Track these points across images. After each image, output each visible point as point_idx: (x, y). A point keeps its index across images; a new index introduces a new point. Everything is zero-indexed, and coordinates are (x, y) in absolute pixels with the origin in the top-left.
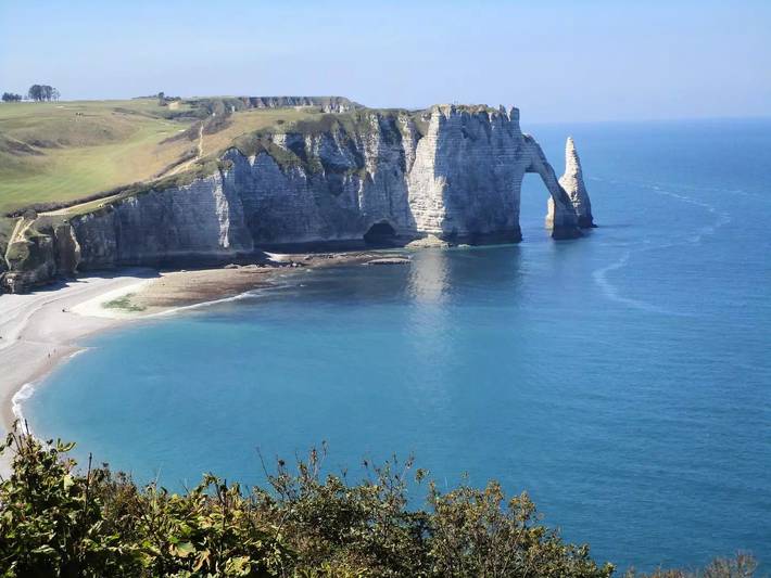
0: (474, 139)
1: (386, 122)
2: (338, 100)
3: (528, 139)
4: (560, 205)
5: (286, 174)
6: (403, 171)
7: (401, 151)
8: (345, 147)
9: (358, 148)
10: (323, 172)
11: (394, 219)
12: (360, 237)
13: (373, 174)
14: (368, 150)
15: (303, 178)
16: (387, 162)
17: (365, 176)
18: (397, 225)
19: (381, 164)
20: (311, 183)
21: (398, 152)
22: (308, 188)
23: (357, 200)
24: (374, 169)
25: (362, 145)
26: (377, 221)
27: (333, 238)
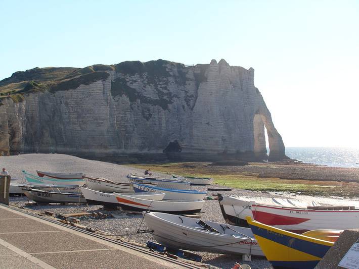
0: (234, 86)
5: (116, 99)
6: (188, 105)
7: (186, 92)
8: (151, 84)
9: (159, 86)
10: (139, 100)
11: (182, 140)
12: (161, 151)
13: (170, 106)
14: (166, 88)
15: (128, 103)
16: (178, 98)
17: (165, 107)
18: (183, 144)
19: (175, 99)
20: (132, 108)
21: (184, 92)
22: (131, 112)
23: (160, 123)
24: (171, 103)
25: (161, 85)
26: (172, 141)
27: (145, 151)
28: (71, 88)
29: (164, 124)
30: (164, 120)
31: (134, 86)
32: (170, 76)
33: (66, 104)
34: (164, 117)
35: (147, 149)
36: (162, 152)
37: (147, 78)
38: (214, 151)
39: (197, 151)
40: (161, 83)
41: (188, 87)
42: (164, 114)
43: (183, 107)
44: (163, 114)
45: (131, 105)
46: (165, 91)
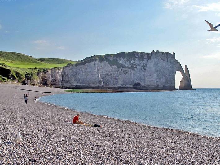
3: (177, 62)
5: (112, 67)
6: (144, 68)
7: (143, 63)
8: (128, 61)
9: (132, 62)
10: (122, 67)
11: (141, 82)
14: (134, 62)
15: (116, 68)
17: (133, 69)
18: (142, 83)
19: (138, 66)
22: (118, 71)
23: (131, 76)
24: (136, 68)
26: (136, 82)
28: (83, 64)
29: (132, 76)
30: (132, 74)
31: (121, 62)
32: (137, 57)
33: (82, 70)
35: (125, 85)
36: (132, 86)
37: (126, 59)
38: (153, 86)
39: (147, 86)
40: (132, 60)
41: (144, 62)
42: (133, 72)
43: (142, 69)
45: (118, 69)
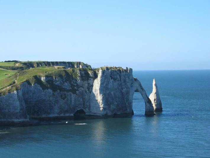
0: (115, 79)
1: (83, 73)
2: (80, 63)
3: (136, 80)
4: (147, 104)
5: (45, 91)
7: (88, 84)
8: (67, 82)
9: (72, 82)
10: (59, 91)
12: (72, 115)
13: (77, 92)
14: (76, 83)
15: (51, 93)
16: (82, 87)
17: (74, 93)
18: (86, 110)
20: (54, 95)
21: (87, 84)
22: (53, 97)
23: (71, 101)
24: (78, 90)
25: (74, 81)
26: (79, 109)
27: (62, 115)
30: (73, 99)
31: (57, 83)
34: (73, 98)
37: (65, 79)
40: (73, 81)
43: (86, 92)
44: (73, 96)
45: (53, 93)
46: (75, 85)
